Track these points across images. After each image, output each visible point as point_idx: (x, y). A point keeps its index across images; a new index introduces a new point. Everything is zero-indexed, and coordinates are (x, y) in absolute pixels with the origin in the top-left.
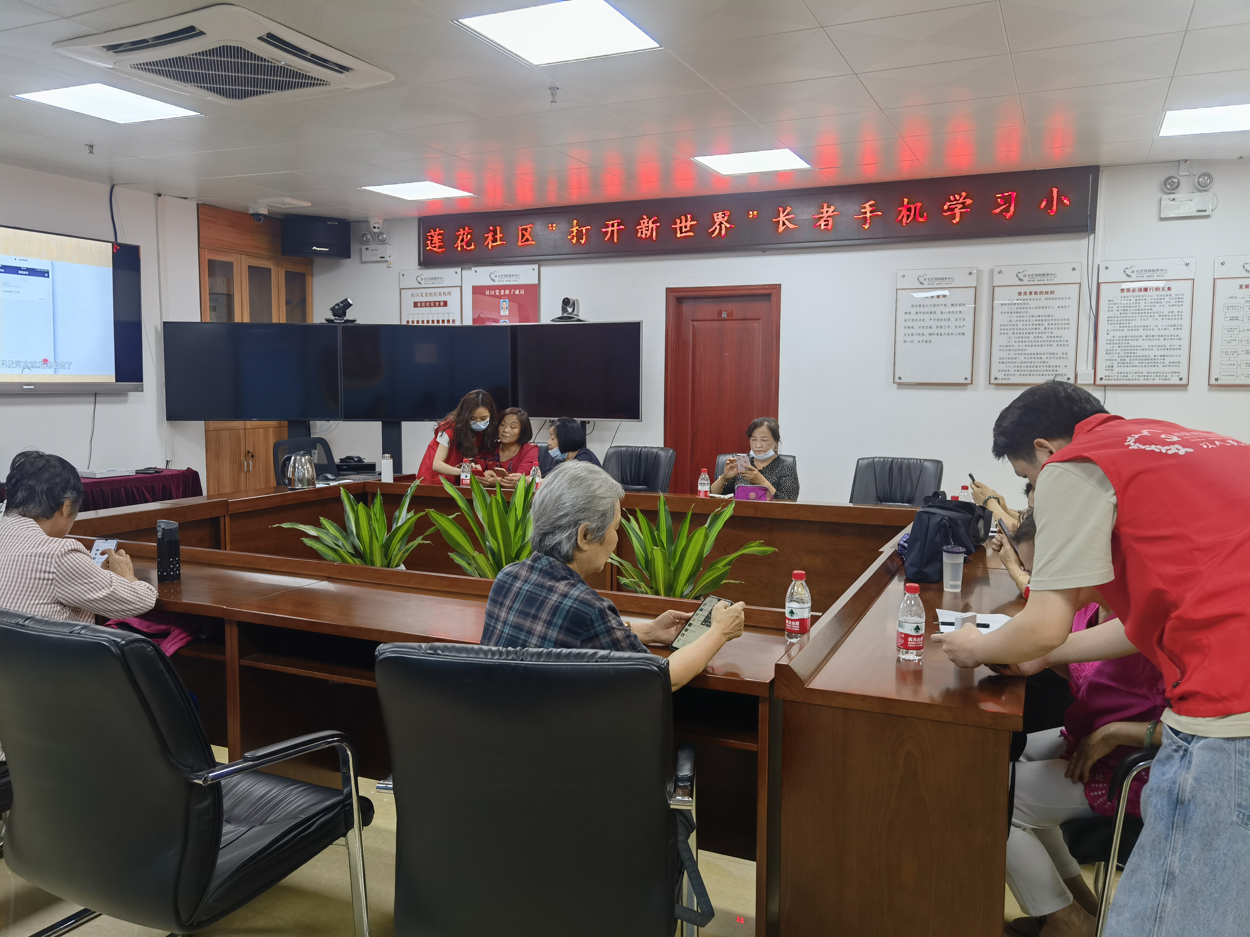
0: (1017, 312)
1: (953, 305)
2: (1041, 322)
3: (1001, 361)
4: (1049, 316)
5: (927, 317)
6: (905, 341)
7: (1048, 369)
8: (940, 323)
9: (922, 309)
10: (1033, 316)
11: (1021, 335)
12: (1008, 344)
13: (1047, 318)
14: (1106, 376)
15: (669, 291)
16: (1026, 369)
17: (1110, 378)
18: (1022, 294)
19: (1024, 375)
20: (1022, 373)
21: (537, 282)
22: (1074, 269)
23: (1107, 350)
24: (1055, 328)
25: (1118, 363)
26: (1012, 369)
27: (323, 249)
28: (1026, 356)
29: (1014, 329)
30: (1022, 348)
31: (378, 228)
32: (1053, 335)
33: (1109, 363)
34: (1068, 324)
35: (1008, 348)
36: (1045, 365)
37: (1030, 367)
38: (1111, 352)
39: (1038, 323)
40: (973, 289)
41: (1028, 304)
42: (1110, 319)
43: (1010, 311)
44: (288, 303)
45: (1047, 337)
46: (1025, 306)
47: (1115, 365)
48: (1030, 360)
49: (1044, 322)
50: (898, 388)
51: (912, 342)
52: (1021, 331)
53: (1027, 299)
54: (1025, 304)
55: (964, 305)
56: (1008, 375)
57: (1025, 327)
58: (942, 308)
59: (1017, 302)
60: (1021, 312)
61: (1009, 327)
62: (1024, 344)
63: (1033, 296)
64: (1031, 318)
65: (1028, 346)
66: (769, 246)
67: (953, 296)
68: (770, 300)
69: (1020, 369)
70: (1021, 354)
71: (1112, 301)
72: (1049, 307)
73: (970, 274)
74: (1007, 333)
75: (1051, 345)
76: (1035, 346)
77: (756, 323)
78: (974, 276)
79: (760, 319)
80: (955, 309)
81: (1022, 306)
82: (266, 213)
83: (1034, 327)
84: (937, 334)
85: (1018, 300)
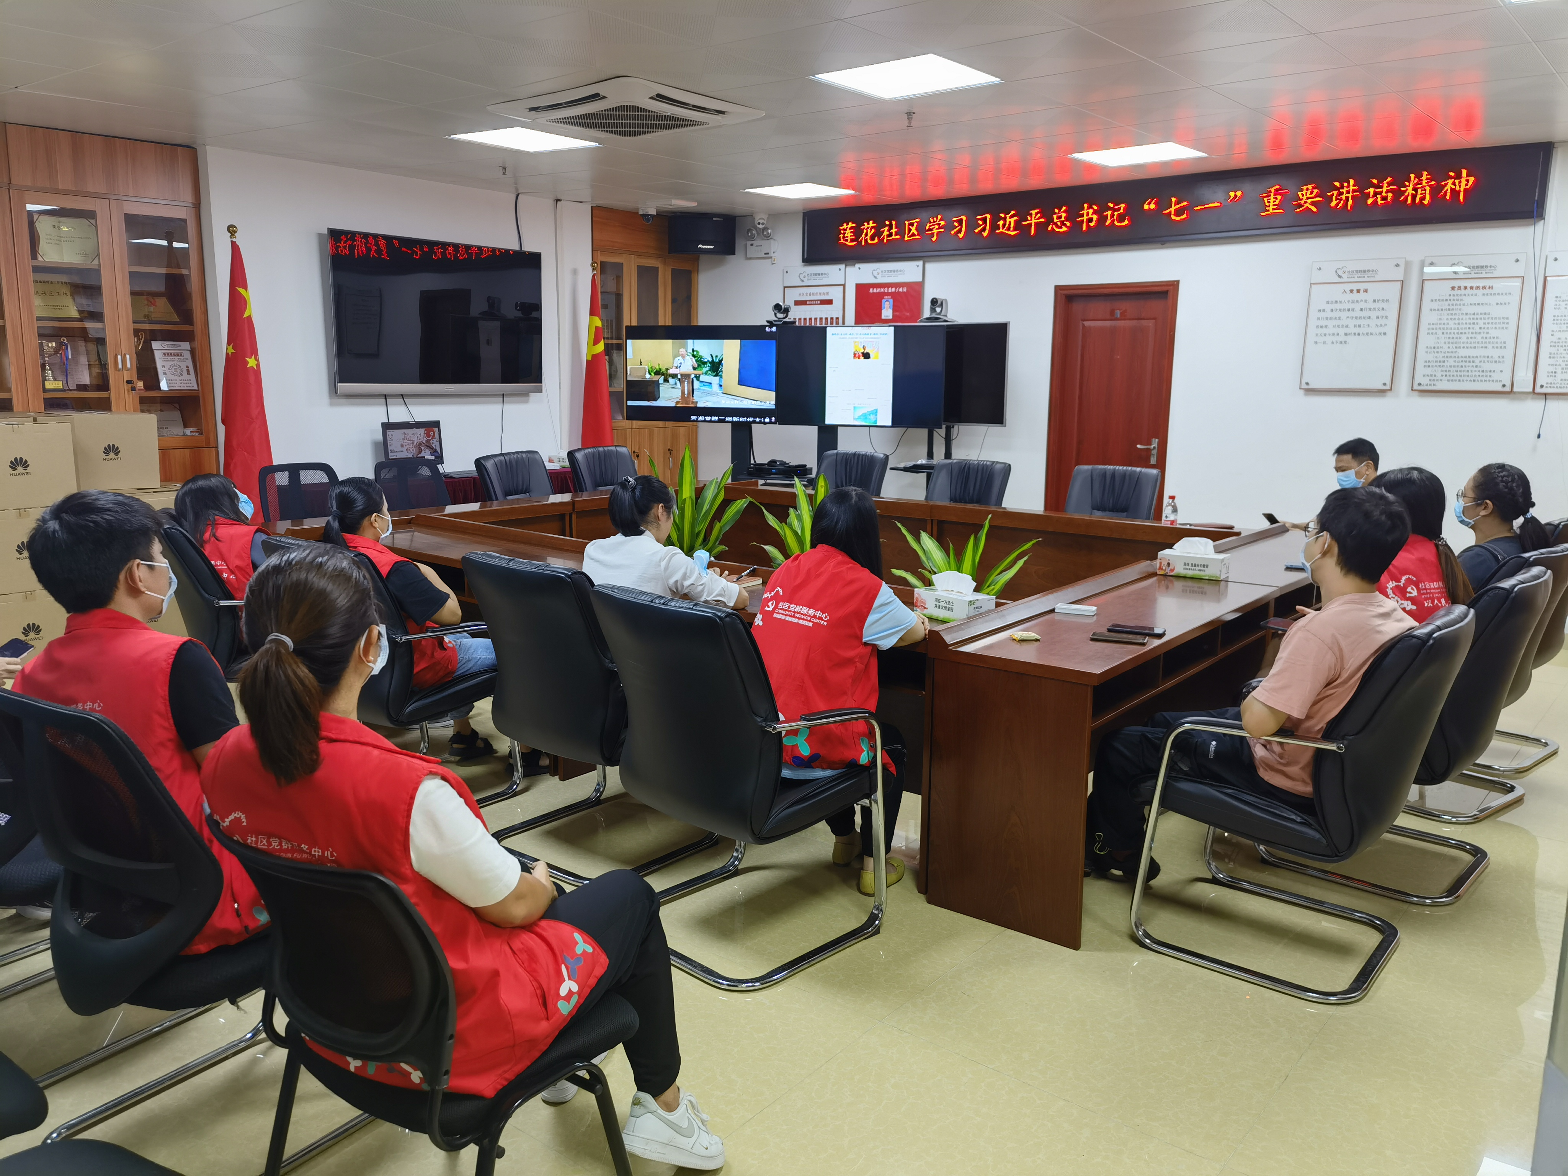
0: (1449, 310)
1: (1374, 301)
2: (1475, 321)
3: (1427, 364)
4: (1485, 314)
5: (1344, 315)
6: (1316, 343)
7: (1481, 374)
8: (1358, 322)
9: (1338, 306)
10: (1467, 314)
11: (1451, 336)
12: (1436, 346)
13: (1482, 316)
14: (1547, 383)
15: (1058, 289)
16: (1455, 374)
17: (1552, 386)
18: (1456, 289)
19: (1452, 381)
20: (1452, 378)
21: (920, 280)
22: (1517, 261)
23: (1550, 354)
24: (1492, 328)
25: (1563, 369)
26: (1439, 374)
27: (709, 247)
28: (1457, 359)
29: (1444, 329)
30: (1452, 350)
31: (763, 224)
32: (1488, 336)
33: (1552, 369)
34: (1507, 323)
35: (1436, 350)
36: (1477, 369)
37: (1460, 371)
38: (1555, 356)
39: (1472, 321)
40: (1399, 284)
41: (1461, 300)
42: (1556, 318)
43: (1440, 308)
44: (674, 301)
45: (1482, 338)
46: (1458, 303)
47: (1559, 370)
48: (1460, 364)
49: (1479, 321)
50: (1306, 395)
51: (1324, 343)
52: (1452, 331)
53: (1461, 295)
54: (1458, 300)
55: (1387, 301)
56: (1434, 380)
57: (1457, 326)
58: (1363, 305)
59: (1448, 298)
60: (1453, 309)
61: (1438, 327)
62: (1454, 345)
63: (1469, 291)
64: (1464, 317)
65: (1460, 347)
66: (1170, 238)
67: (1376, 291)
68: (1167, 298)
69: (1448, 374)
70: (1451, 357)
71: (1560, 297)
72: (1486, 304)
73: (1397, 265)
74: (1436, 333)
75: (1486, 347)
76: (1467, 348)
77: (1150, 324)
78: (1401, 269)
79: (1154, 319)
80: (1376, 305)
81: (1455, 303)
82: (655, 213)
83: (1468, 326)
84: (1355, 334)
85: (1450, 295)
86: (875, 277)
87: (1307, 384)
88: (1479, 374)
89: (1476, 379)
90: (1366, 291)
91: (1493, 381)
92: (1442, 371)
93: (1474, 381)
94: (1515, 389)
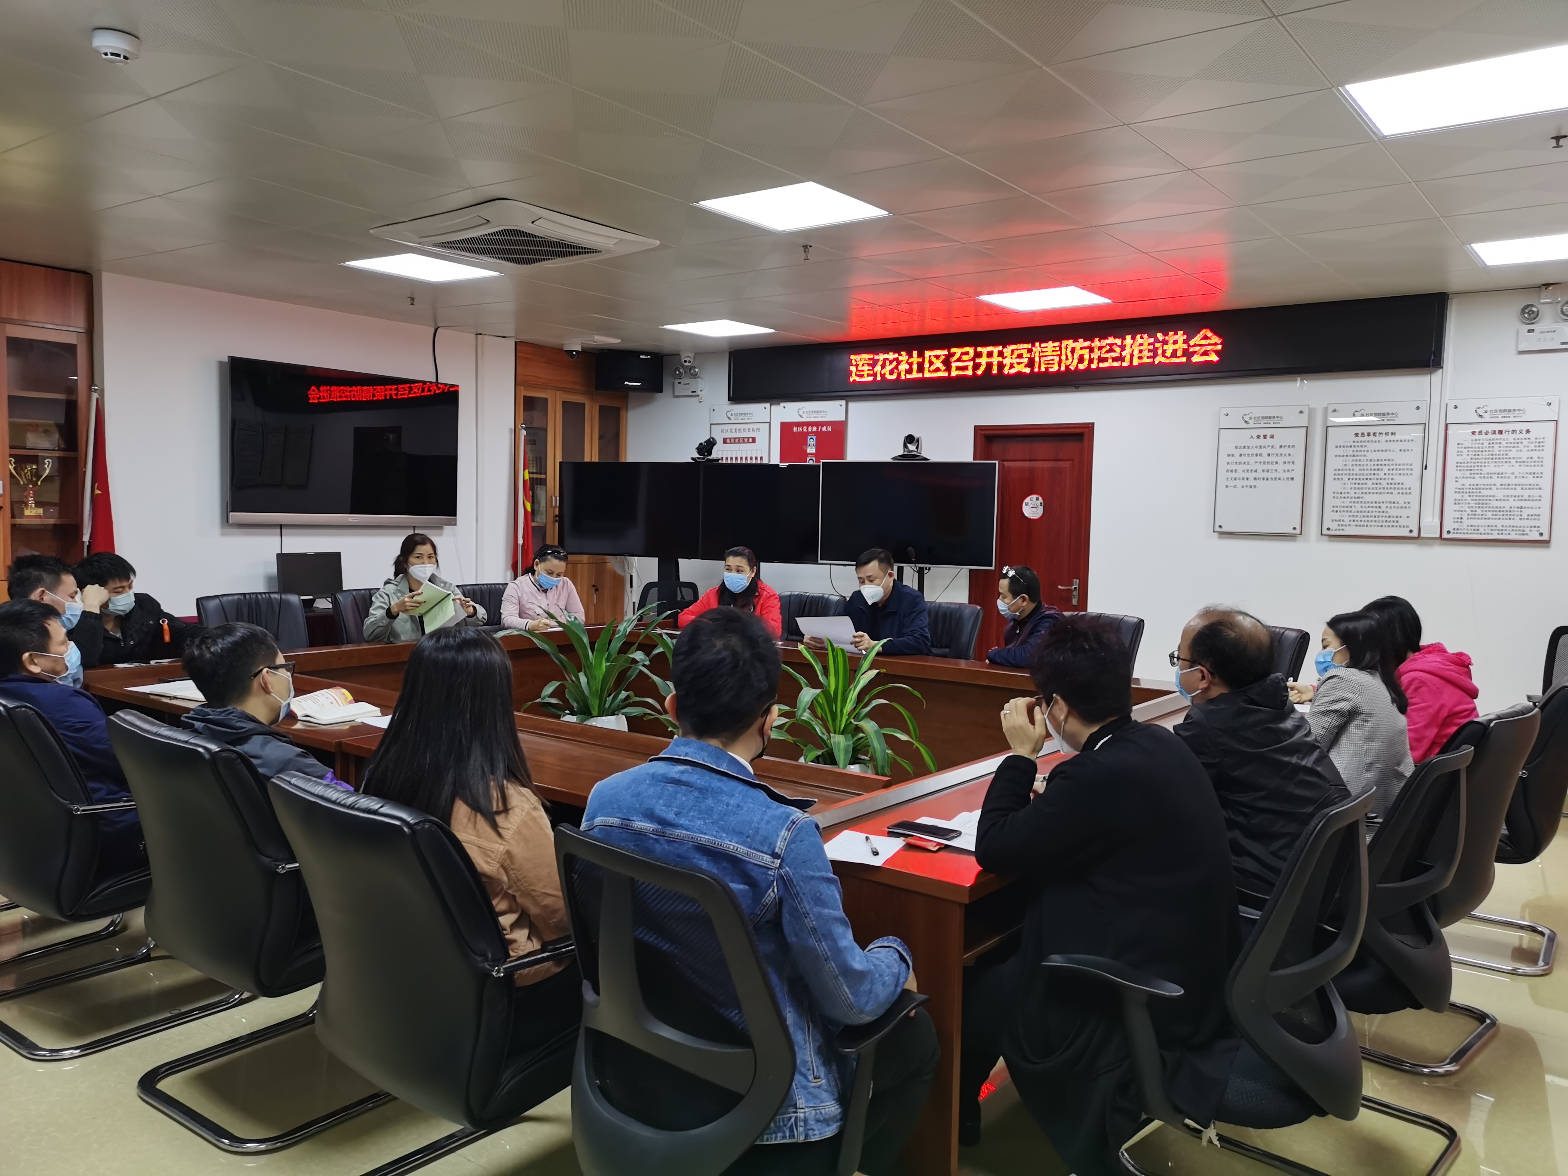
0: (1354, 456)
1: (1281, 447)
2: (1380, 467)
3: (1335, 509)
4: (1389, 460)
5: (1252, 460)
6: (1227, 486)
7: (1388, 520)
8: (1266, 467)
9: (1246, 451)
10: (1371, 460)
11: (1357, 482)
12: (1343, 491)
13: (1387, 463)
14: (1454, 529)
15: (977, 429)
16: (1363, 519)
17: (1459, 531)
18: (1360, 435)
19: (1360, 526)
20: (1359, 523)
21: (843, 419)
22: (1418, 408)
23: (1455, 500)
24: (1396, 474)
25: (1468, 515)
26: (1347, 519)
27: (635, 384)
28: (1363, 505)
29: (1349, 474)
30: (1359, 496)
31: (689, 362)
32: (1393, 482)
33: (1458, 515)
34: (1412, 470)
35: (1343, 495)
36: (1384, 514)
37: (1368, 516)
38: (1460, 502)
39: (1376, 467)
40: (1304, 429)
41: (1365, 446)
42: (1459, 465)
43: (1345, 454)
44: (601, 437)
45: (1387, 484)
46: (1362, 449)
47: (1465, 517)
48: (1367, 509)
49: (1383, 467)
50: (1220, 538)
51: (1235, 487)
52: (1358, 477)
53: (1365, 441)
54: (1362, 446)
55: (1293, 446)
56: (1342, 525)
57: (1362, 472)
58: (1270, 450)
59: (1353, 444)
60: (1357, 456)
61: (1344, 472)
62: (1360, 491)
63: (1372, 438)
64: (1369, 463)
65: (1366, 493)
66: (1083, 382)
67: (1282, 437)
68: (1082, 440)
70: (1357, 502)
71: (1462, 444)
72: (1390, 450)
73: (1301, 412)
74: (1342, 479)
75: (1391, 493)
76: (1373, 493)
77: (1066, 465)
78: (1305, 415)
79: (1072, 460)
80: (1283, 451)
81: (1359, 449)
82: (580, 349)
83: (1373, 472)
84: (1264, 479)
85: (1354, 442)
86: (801, 417)
87: (1220, 527)
88: (1386, 519)
89: (1384, 524)
90: (1272, 437)
91: (1400, 526)
92: (1350, 516)
93: (1382, 526)
94: (1422, 535)
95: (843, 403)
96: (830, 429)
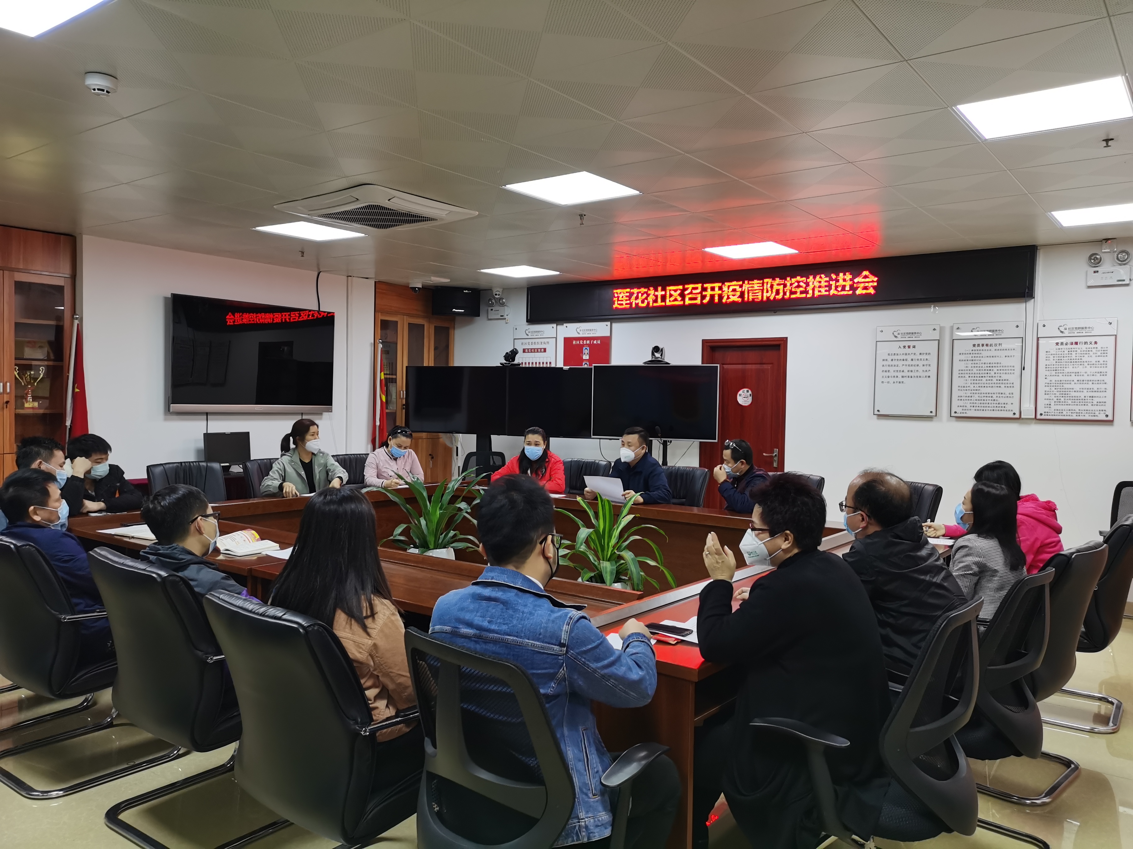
0: (972, 360)
1: (920, 354)
2: (991, 368)
3: (960, 398)
4: (998, 363)
5: (900, 363)
6: (883, 382)
7: (998, 405)
8: (911, 368)
9: (896, 357)
10: (985, 363)
11: (975, 379)
12: (965, 385)
13: (996, 365)
14: (1045, 412)
15: (704, 342)
16: (980, 405)
17: (1048, 414)
18: (976, 346)
19: (978, 410)
20: (977, 408)
21: (609, 335)
22: (1017, 326)
23: (1046, 391)
24: (1003, 373)
25: (1055, 402)
26: (968, 405)
27: (460, 311)
28: (980, 395)
29: (970, 373)
30: (977, 388)
31: (499, 295)
32: (1001, 379)
33: (1047, 402)
34: (1014, 370)
35: (965, 389)
36: (995, 402)
37: (983, 403)
38: (1049, 393)
39: (989, 368)
40: (937, 342)
41: (980, 354)
42: (1047, 366)
43: (966, 359)
44: (436, 349)
45: (997, 380)
46: (979, 355)
47: (1053, 404)
48: (983, 398)
49: (994, 368)
50: (878, 419)
51: (888, 382)
52: (976, 375)
53: (980, 350)
54: (978, 354)
55: (929, 354)
56: (965, 410)
57: (978, 372)
58: (913, 357)
59: (972, 352)
60: (975, 360)
61: (966, 372)
62: (978, 385)
63: (985, 347)
64: (983, 365)
65: (982, 387)
66: (779, 309)
67: (921, 347)
68: (779, 349)
69: (975, 405)
70: (976, 393)
71: (1049, 352)
72: (998, 356)
73: (934, 329)
74: (964, 377)
75: (1000, 387)
76: (987, 387)
77: (769, 367)
78: (937, 332)
79: (772, 364)
80: (922, 357)
81: (976, 355)
82: (421, 287)
83: (986, 372)
84: (909, 377)
85: (972, 350)
86: (579, 333)
87: (878, 411)
88: (996, 405)
89: (995, 409)
90: (914, 347)
91: (1006, 410)
92: (970, 403)
93: (993, 410)
94: (1022, 417)
95: (609, 323)
96: (599, 342)
